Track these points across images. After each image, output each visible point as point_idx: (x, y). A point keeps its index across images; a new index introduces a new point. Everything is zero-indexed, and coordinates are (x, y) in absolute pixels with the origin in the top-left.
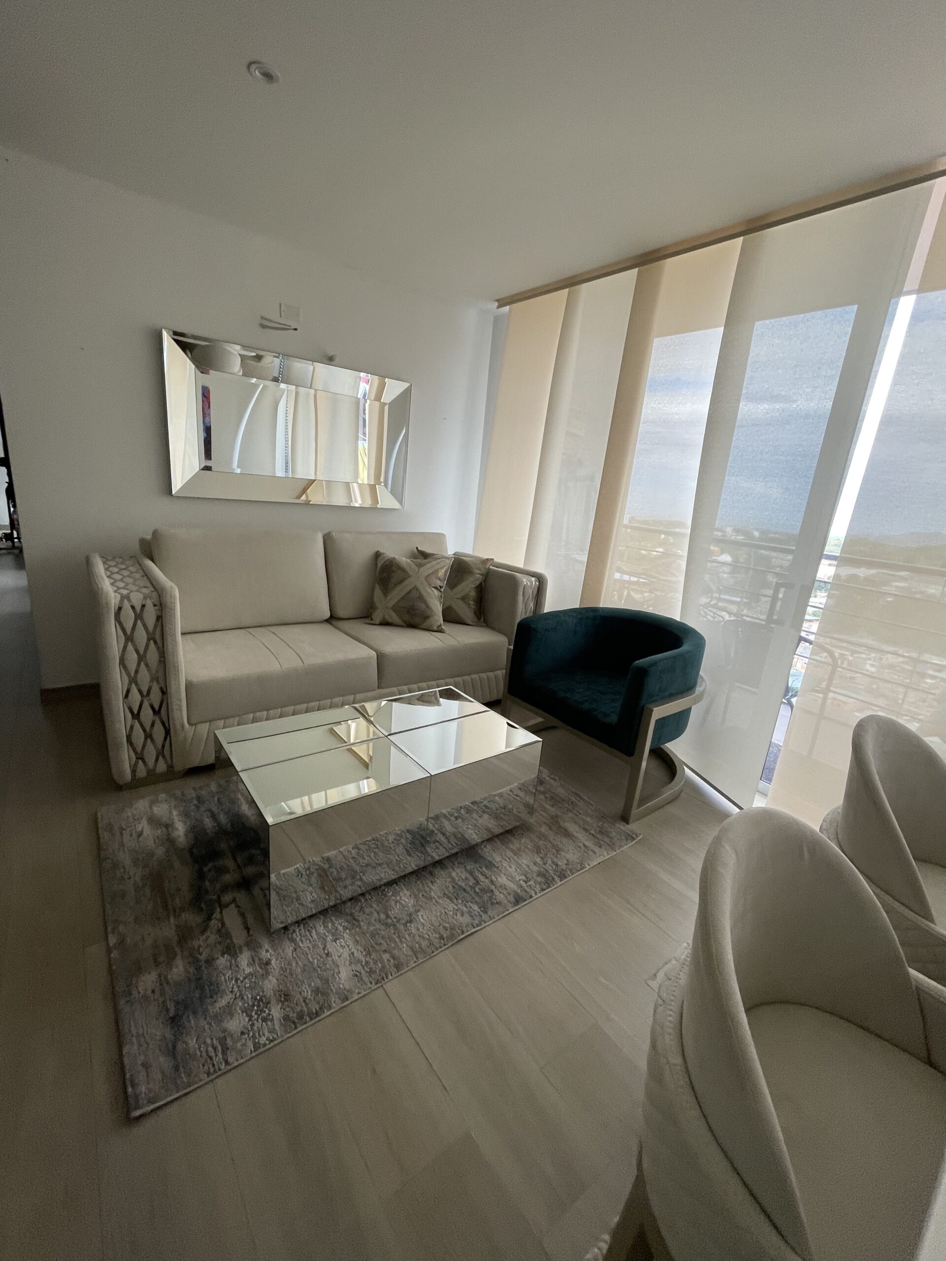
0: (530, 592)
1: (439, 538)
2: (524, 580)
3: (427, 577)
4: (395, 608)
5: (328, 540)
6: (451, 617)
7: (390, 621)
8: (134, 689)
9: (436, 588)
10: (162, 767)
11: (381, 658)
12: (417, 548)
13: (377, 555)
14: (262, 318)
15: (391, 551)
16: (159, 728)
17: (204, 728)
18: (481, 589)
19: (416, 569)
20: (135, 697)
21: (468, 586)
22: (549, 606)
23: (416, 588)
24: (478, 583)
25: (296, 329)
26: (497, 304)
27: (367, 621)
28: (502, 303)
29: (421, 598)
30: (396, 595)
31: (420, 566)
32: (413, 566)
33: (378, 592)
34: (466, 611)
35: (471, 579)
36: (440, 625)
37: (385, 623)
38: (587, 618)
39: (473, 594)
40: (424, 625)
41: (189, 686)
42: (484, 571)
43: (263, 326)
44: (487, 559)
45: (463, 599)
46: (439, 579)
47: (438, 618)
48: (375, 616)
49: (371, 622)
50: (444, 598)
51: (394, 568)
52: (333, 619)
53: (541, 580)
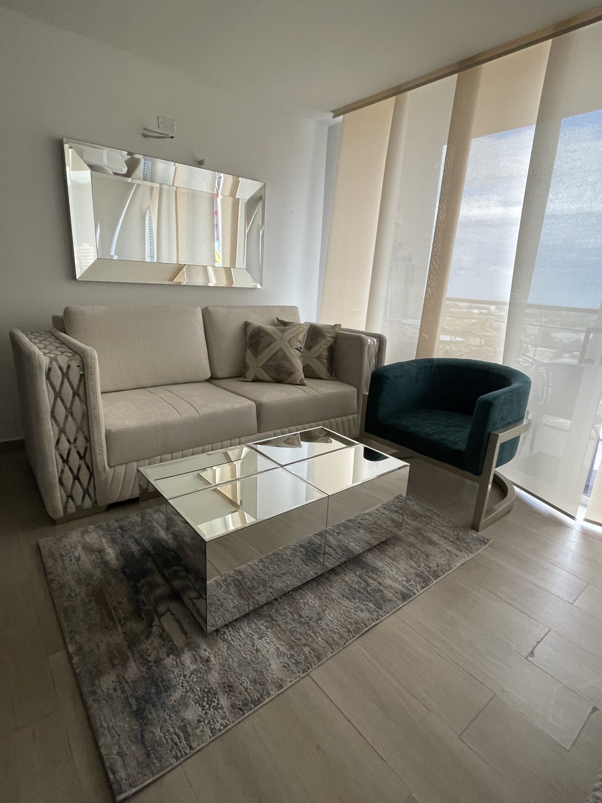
0: (374, 350)
1: (293, 310)
2: (369, 340)
3: (289, 341)
4: (265, 367)
5: (206, 313)
6: (310, 374)
7: (261, 378)
8: (64, 439)
9: (297, 349)
10: (88, 503)
11: (260, 407)
12: (277, 318)
13: (246, 325)
14: (145, 129)
15: (257, 321)
16: (84, 471)
17: (121, 470)
18: (332, 349)
19: (281, 334)
20: (65, 444)
21: (322, 348)
22: (388, 360)
23: (281, 350)
24: (329, 344)
25: (172, 137)
26: (333, 114)
27: (241, 379)
28: (337, 113)
29: (285, 357)
30: (265, 356)
31: (283, 332)
32: (277, 331)
33: (249, 354)
34: (321, 368)
35: (324, 342)
36: (302, 380)
37: (256, 380)
38: (426, 367)
39: (325, 353)
40: (289, 380)
41: (108, 434)
42: (334, 335)
43: (145, 136)
44: (336, 325)
45: (318, 358)
46: (300, 342)
47: (300, 374)
48: (247, 374)
49: (245, 379)
50: (304, 358)
51: (262, 334)
52: (213, 379)
53: (381, 340)
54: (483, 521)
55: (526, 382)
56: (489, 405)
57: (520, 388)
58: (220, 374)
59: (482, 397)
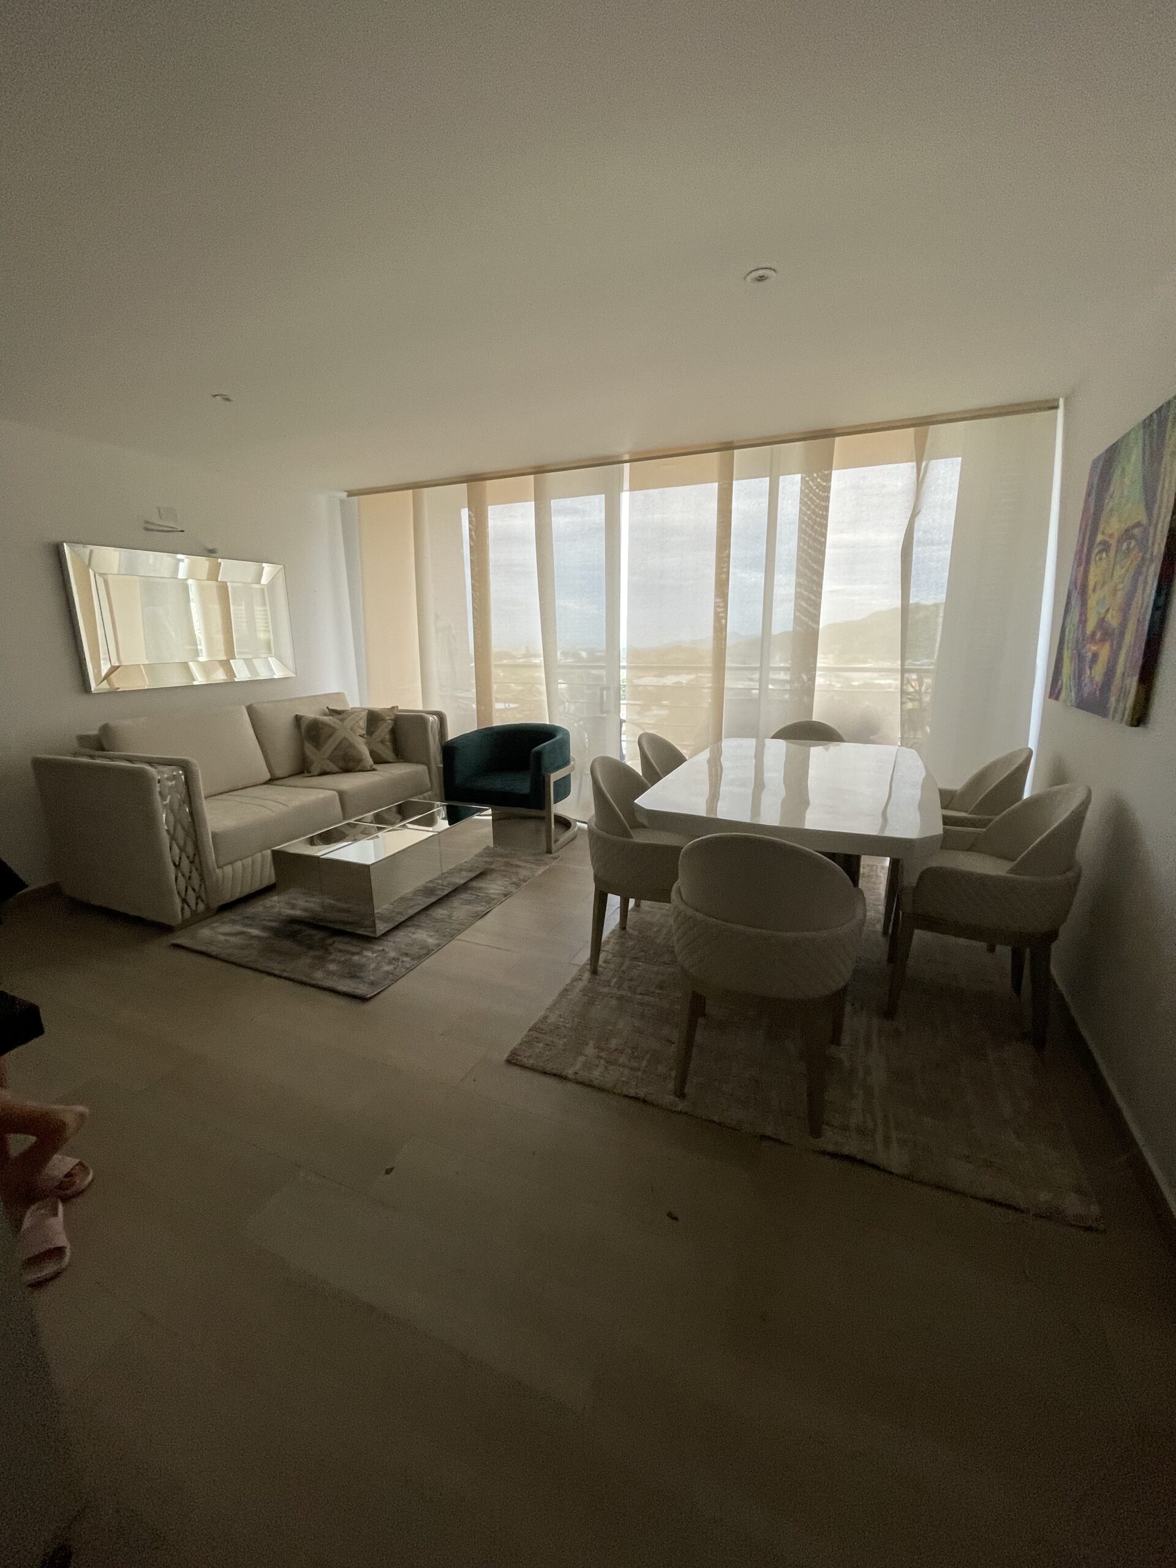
0: (436, 727)
1: (339, 696)
2: (431, 718)
3: (351, 729)
4: (332, 758)
5: (250, 710)
6: (379, 760)
7: (328, 770)
9: (360, 736)
11: (341, 794)
12: (327, 708)
13: (298, 719)
14: (147, 522)
15: (310, 713)
18: (393, 732)
19: (341, 723)
21: (383, 731)
22: (451, 735)
23: (345, 738)
24: (390, 727)
25: (182, 531)
26: (346, 494)
27: (302, 775)
28: (351, 494)
29: (351, 746)
30: (329, 747)
31: (342, 720)
32: (338, 721)
33: (309, 748)
34: (386, 752)
35: (385, 725)
36: (372, 766)
37: (324, 773)
38: (487, 735)
39: (388, 737)
40: (359, 768)
42: (393, 717)
43: (147, 529)
44: (392, 707)
45: (382, 742)
46: (362, 729)
47: (370, 761)
48: (312, 769)
49: (310, 775)
50: (368, 744)
51: (320, 726)
52: (272, 781)
53: (441, 717)
54: (554, 847)
55: (566, 733)
56: (539, 754)
57: (562, 738)
58: (279, 773)
59: (535, 749)
